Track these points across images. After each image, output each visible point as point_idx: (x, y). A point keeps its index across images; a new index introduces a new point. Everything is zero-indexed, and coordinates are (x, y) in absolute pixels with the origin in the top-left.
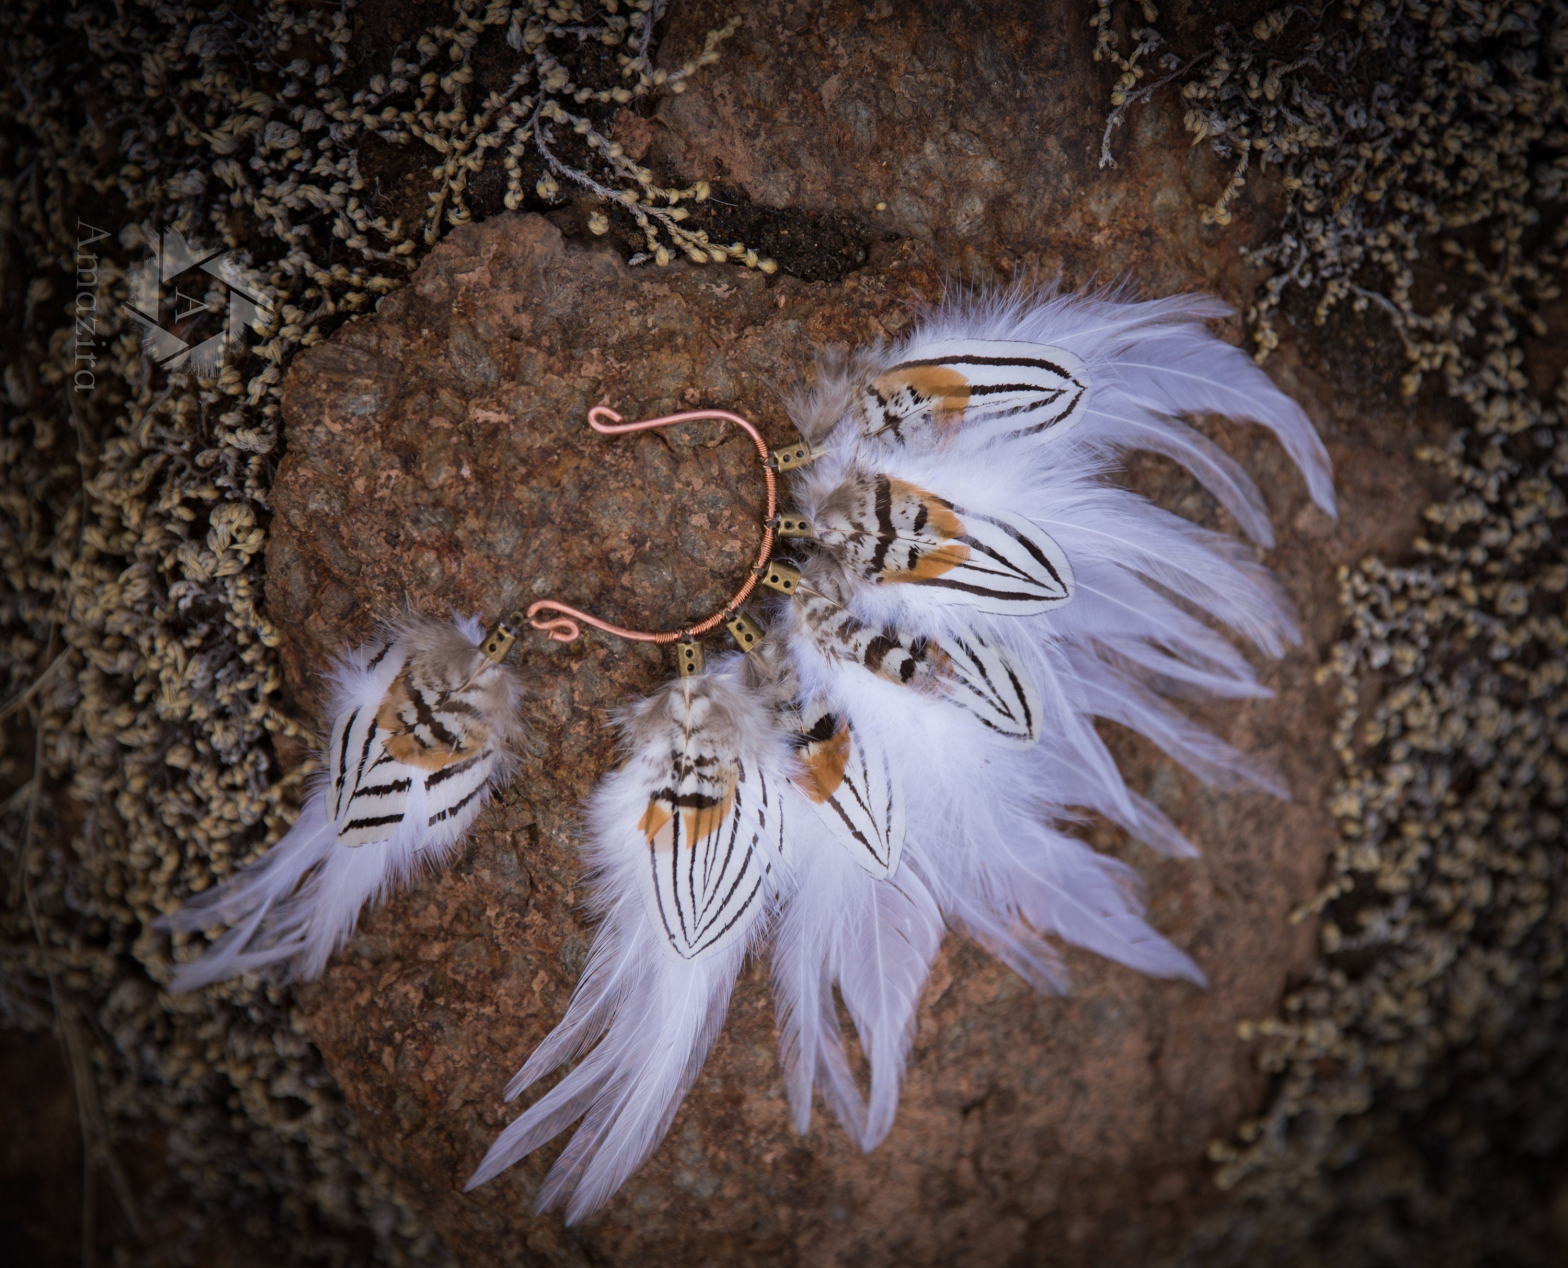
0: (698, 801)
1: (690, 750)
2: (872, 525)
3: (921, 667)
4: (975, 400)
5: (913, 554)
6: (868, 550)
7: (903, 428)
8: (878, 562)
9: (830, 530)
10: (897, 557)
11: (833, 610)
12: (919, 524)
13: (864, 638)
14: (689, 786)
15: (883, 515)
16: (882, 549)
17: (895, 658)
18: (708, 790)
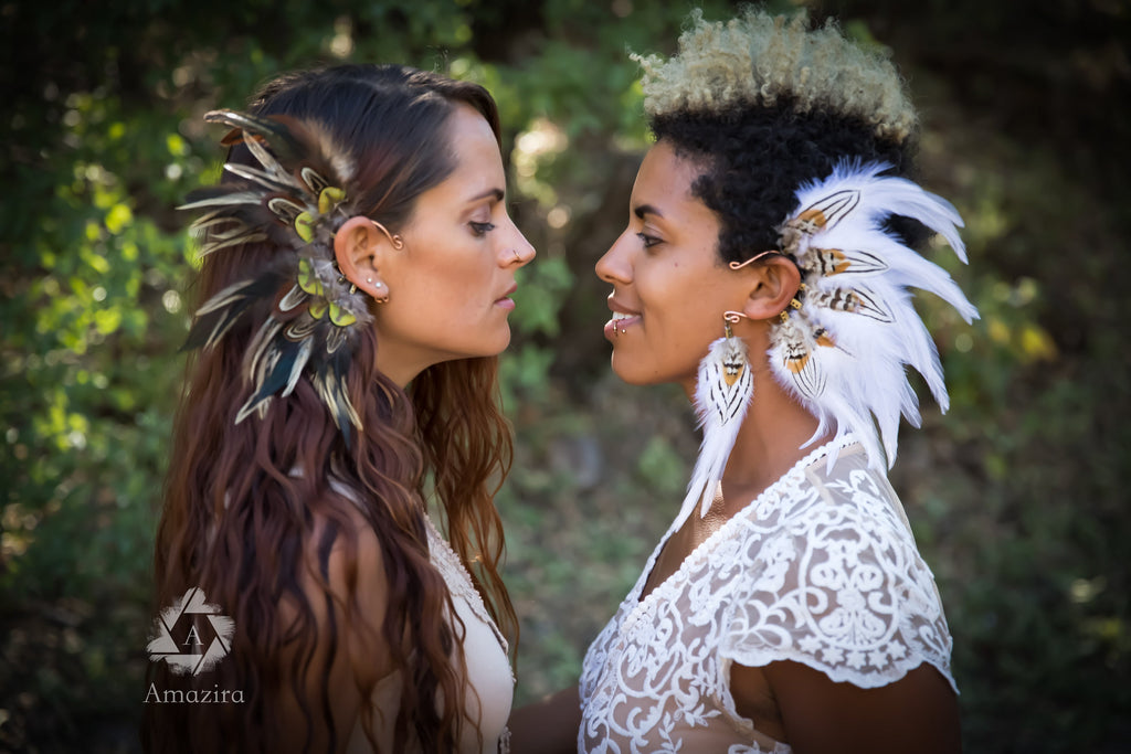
0: (799, 357)
1: (793, 343)
2: (818, 261)
3: (850, 305)
4: (825, 212)
5: (833, 267)
6: (819, 268)
7: (809, 230)
8: (824, 271)
9: (806, 265)
10: (829, 268)
11: (817, 294)
12: (832, 257)
13: (829, 300)
14: (795, 354)
15: (820, 257)
16: (823, 267)
17: (840, 304)
18: (802, 352)
